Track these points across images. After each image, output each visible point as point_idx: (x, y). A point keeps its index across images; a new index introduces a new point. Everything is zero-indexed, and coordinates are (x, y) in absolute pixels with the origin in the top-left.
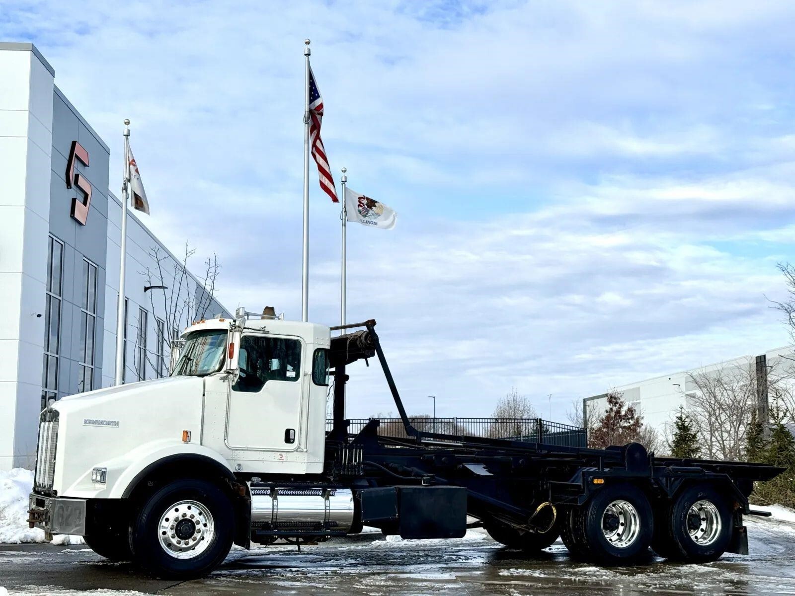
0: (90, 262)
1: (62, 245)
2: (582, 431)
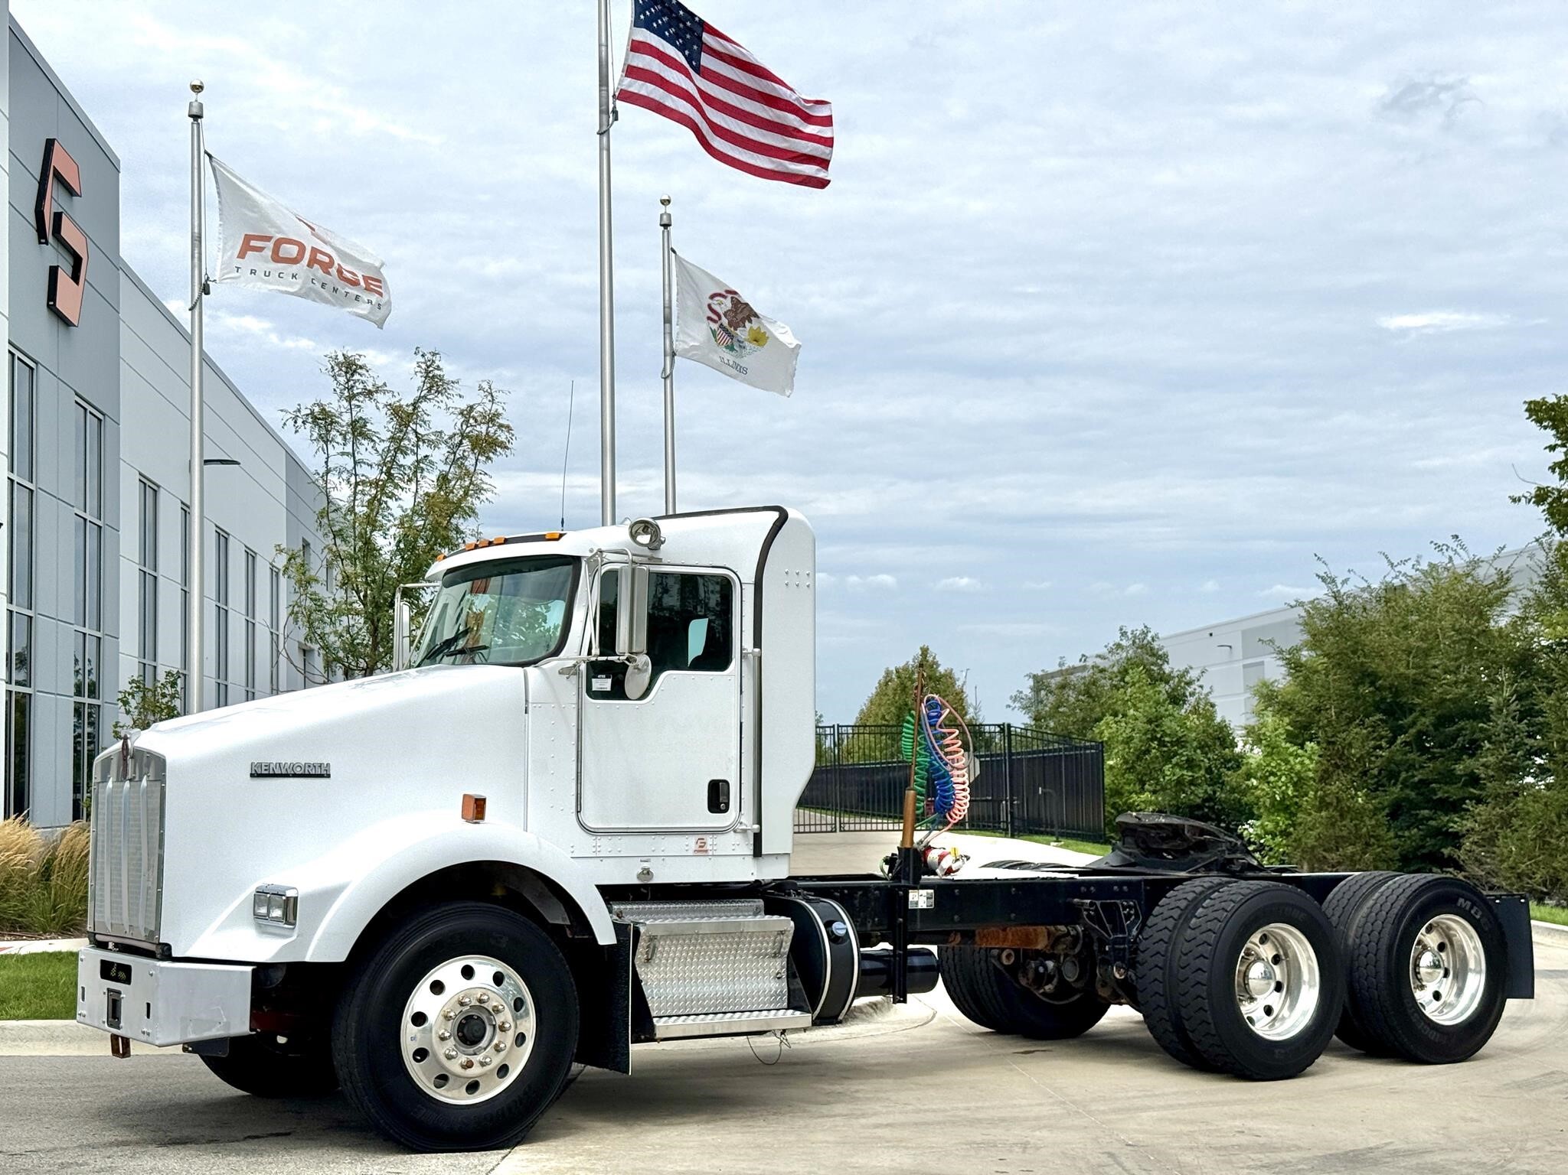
0: (89, 408)
1: (31, 369)
2: (1091, 748)
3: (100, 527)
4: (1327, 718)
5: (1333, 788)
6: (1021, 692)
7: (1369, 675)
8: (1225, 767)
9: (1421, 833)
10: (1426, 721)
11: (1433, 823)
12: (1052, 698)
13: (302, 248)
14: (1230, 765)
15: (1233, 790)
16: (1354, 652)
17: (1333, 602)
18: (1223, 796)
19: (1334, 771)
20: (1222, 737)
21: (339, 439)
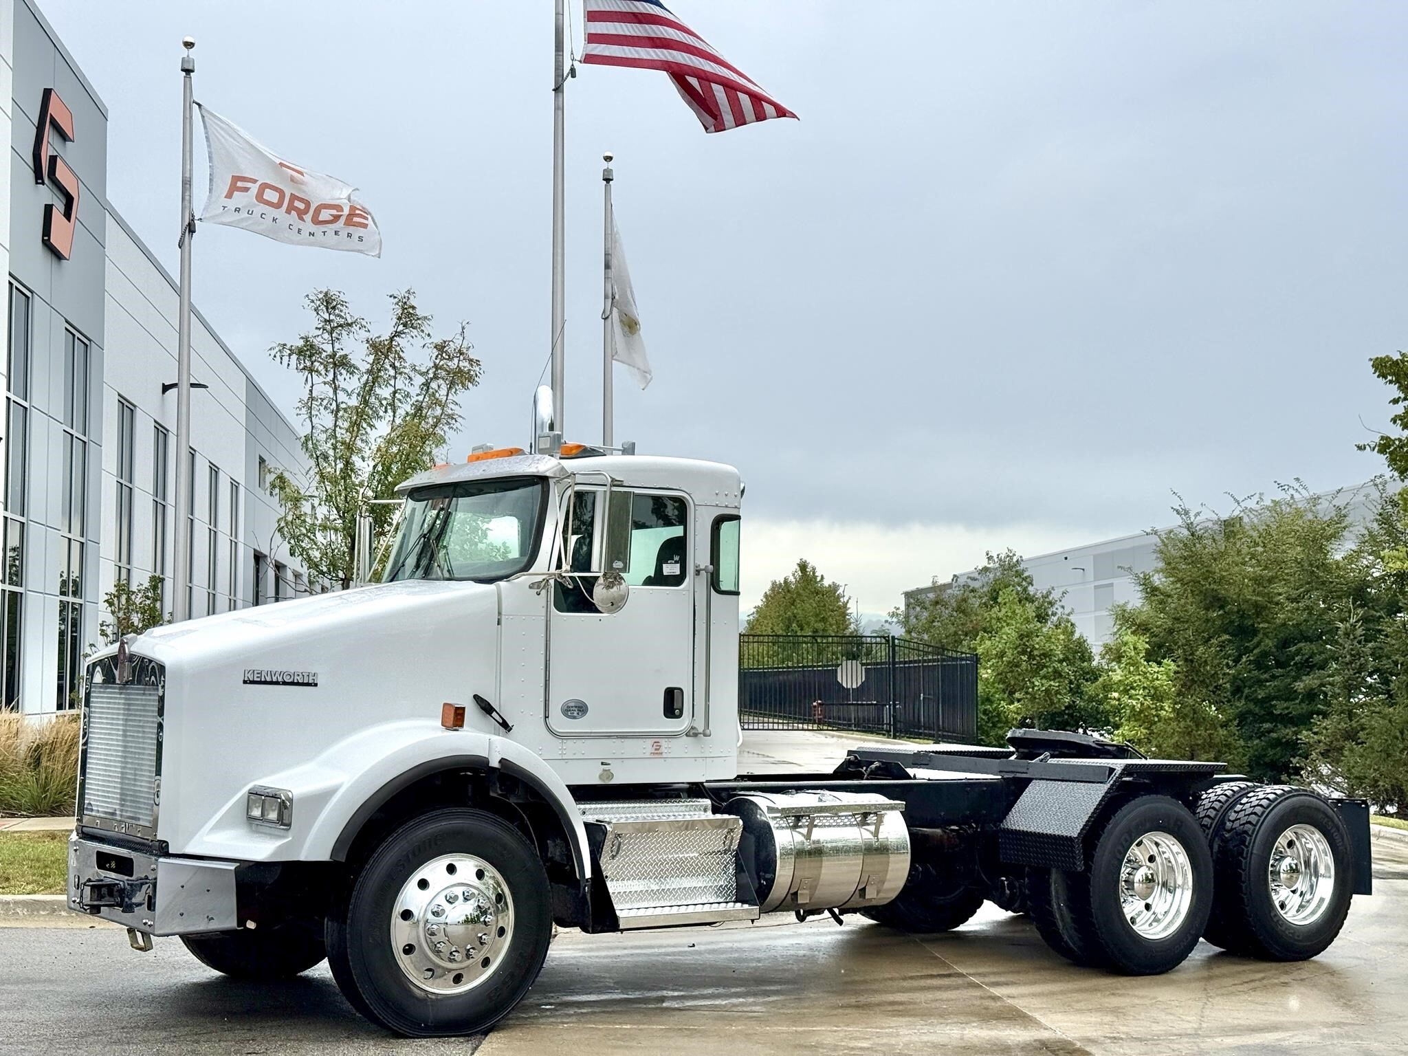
0: (77, 335)
1: (27, 297)
2: (966, 659)
3: (85, 443)
4: (1186, 638)
5: (1190, 701)
6: (898, 609)
7: (1219, 599)
8: (1084, 679)
9: (1263, 743)
10: (1269, 643)
11: (1274, 735)
12: (926, 614)
13: (282, 194)
14: (1088, 676)
15: (1091, 699)
16: (1206, 579)
17: (1186, 532)
18: (1082, 704)
19: (1192, 686)
20: (1079, 652)
21: (321, 368)
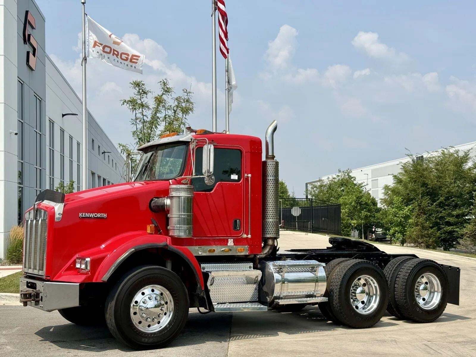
0: (38, 97)
1: (22, 84)
2: (336, 206)
3: (40, 135)
10: (442, 199)
14: (377, 211)
20: (373, 202)
